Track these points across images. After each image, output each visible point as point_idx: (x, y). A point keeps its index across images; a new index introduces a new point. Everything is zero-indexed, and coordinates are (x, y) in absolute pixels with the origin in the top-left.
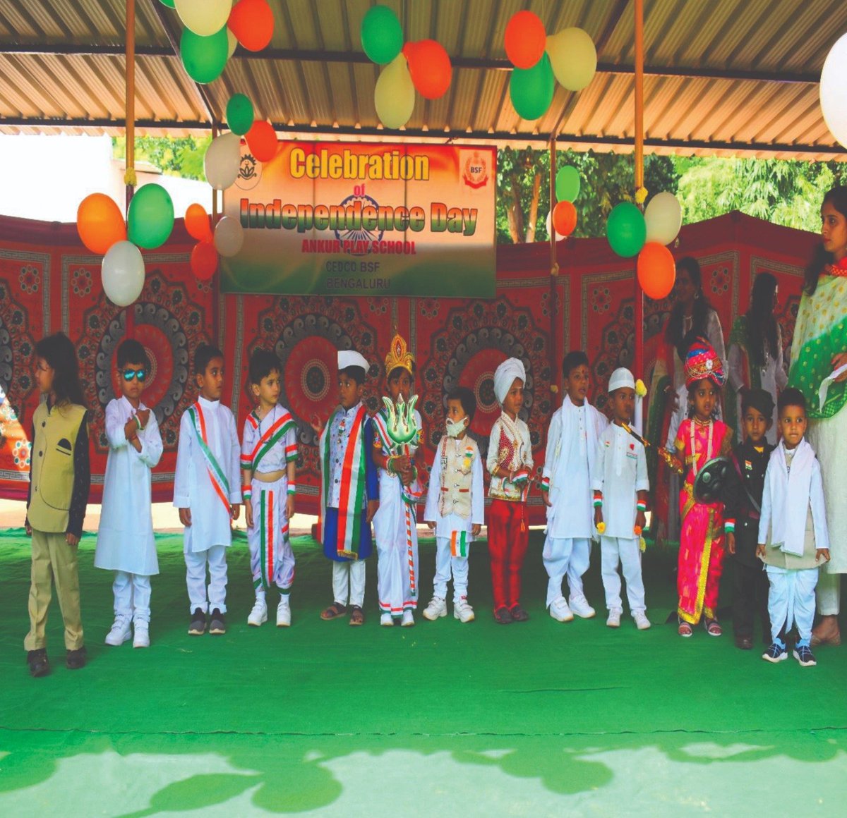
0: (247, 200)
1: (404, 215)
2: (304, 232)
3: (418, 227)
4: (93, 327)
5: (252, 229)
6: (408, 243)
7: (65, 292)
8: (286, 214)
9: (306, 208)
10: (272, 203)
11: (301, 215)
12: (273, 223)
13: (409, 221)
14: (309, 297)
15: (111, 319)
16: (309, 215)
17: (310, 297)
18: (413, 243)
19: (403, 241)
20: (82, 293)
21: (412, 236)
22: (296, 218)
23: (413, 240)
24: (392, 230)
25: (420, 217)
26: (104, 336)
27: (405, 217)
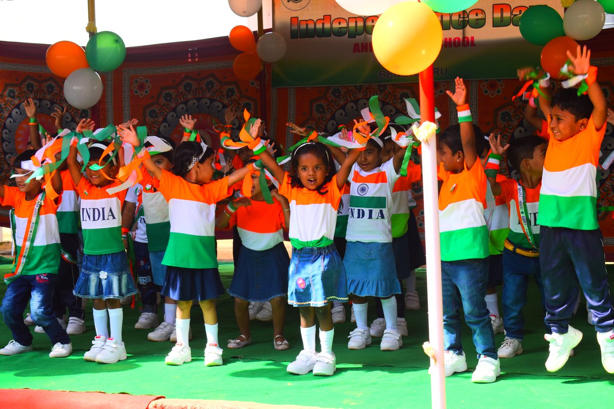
0: (298, 17)
1: (462, 16)
2: (355, 37)
3: (479, 24)
4: (151, 118)
5: (301, 39)
6: (468, 38)
7: (126, 95)
8: (336, 25)
9: (357, 19)
10: (323, 18)
11: (352, 25)
12: (324, 33)
13: (468, 21)
14: (361, 87)
15: (167, 111)
16: (360, 24)
17: (362, 85)
18: (472, 38)
19: (461, 37)
20: (141, 94)
21: (470, 32)
22: (347, 27)
23: (472, 36)
24: (450, 29)
25: (480, 16)
26: (162, 123)
27: (464, 18)
